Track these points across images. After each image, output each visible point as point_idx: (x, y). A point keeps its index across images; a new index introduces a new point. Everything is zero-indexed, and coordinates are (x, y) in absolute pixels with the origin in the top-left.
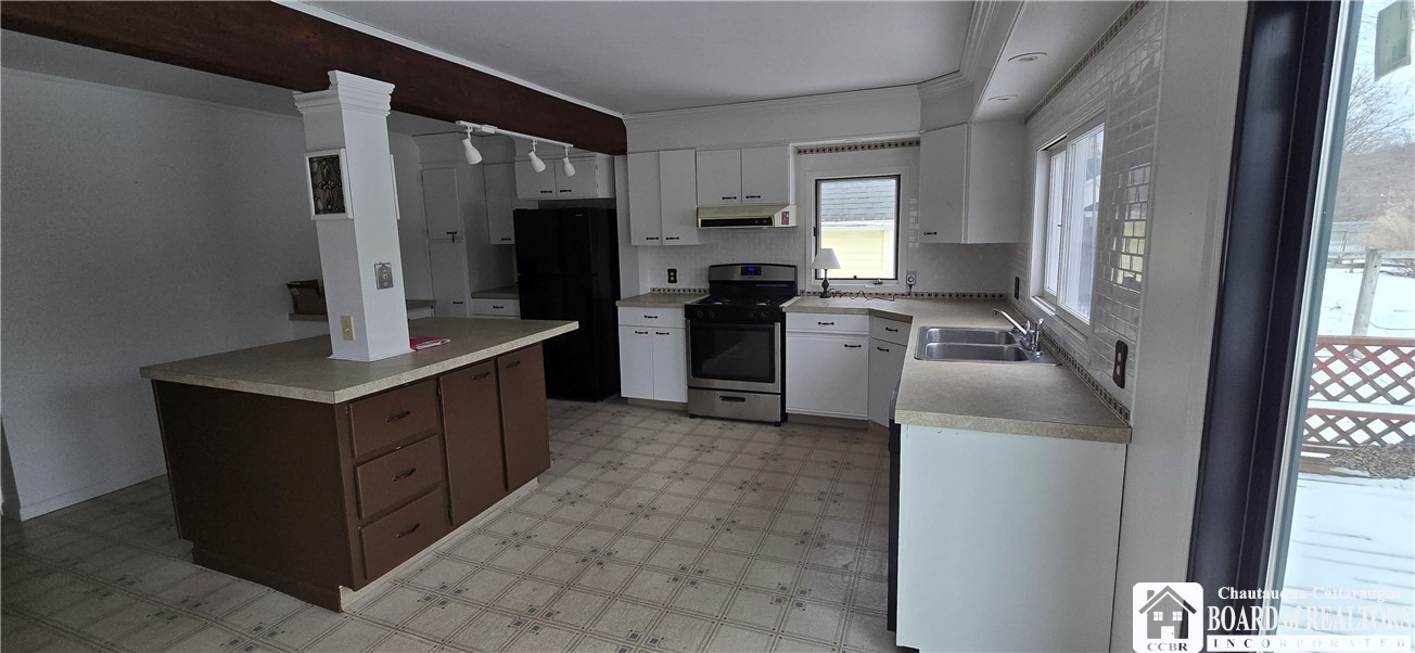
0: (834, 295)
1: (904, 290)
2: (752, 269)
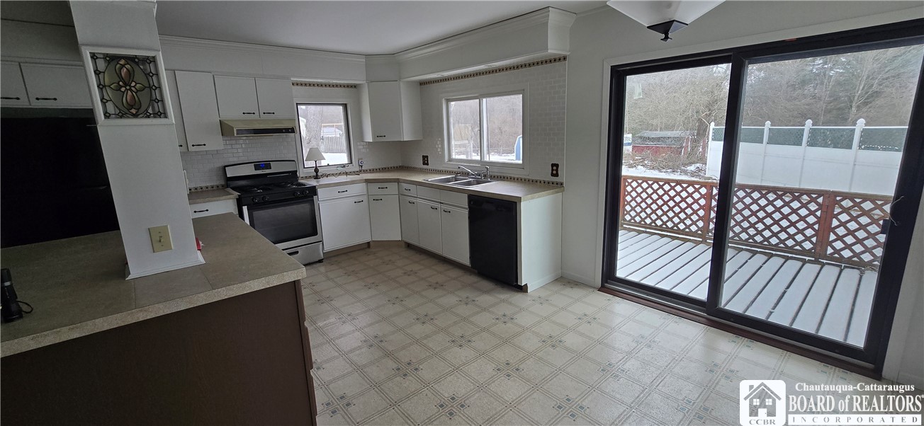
0: (323, 176)
1: (357, 169)
2: (263, 165)
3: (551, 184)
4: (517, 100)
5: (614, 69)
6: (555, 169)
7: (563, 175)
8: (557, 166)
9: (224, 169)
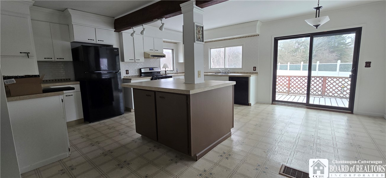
1: (176, 72)
2: (151, 69)
3: (253, 73)
4: (241, 48)
5: (275, 38)
6: (255, 69)
7: (258, 70)
8: (256, 67)
9: (140, 69)
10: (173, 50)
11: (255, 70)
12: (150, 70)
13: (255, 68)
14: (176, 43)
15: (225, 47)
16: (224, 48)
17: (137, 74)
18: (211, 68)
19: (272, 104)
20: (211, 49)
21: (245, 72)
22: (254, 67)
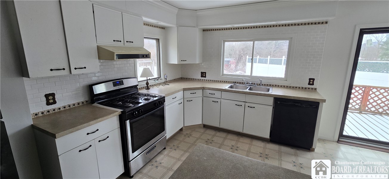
1: (164, 80)
2: (118, 82)
5: (361, 30)
8: (314, 79)
9: (90, 88)
10: (158, 40)
11: (313, 84)
12: (115, 85)
13: (312, 81)
14: (163, 28)
15: (254, 41)
16: (252, 42)
17: (82, 98)
18: (223, 75)
19: (338, 141)
20: (225, 41)
21: (292, 85)
22: (310, 79)
